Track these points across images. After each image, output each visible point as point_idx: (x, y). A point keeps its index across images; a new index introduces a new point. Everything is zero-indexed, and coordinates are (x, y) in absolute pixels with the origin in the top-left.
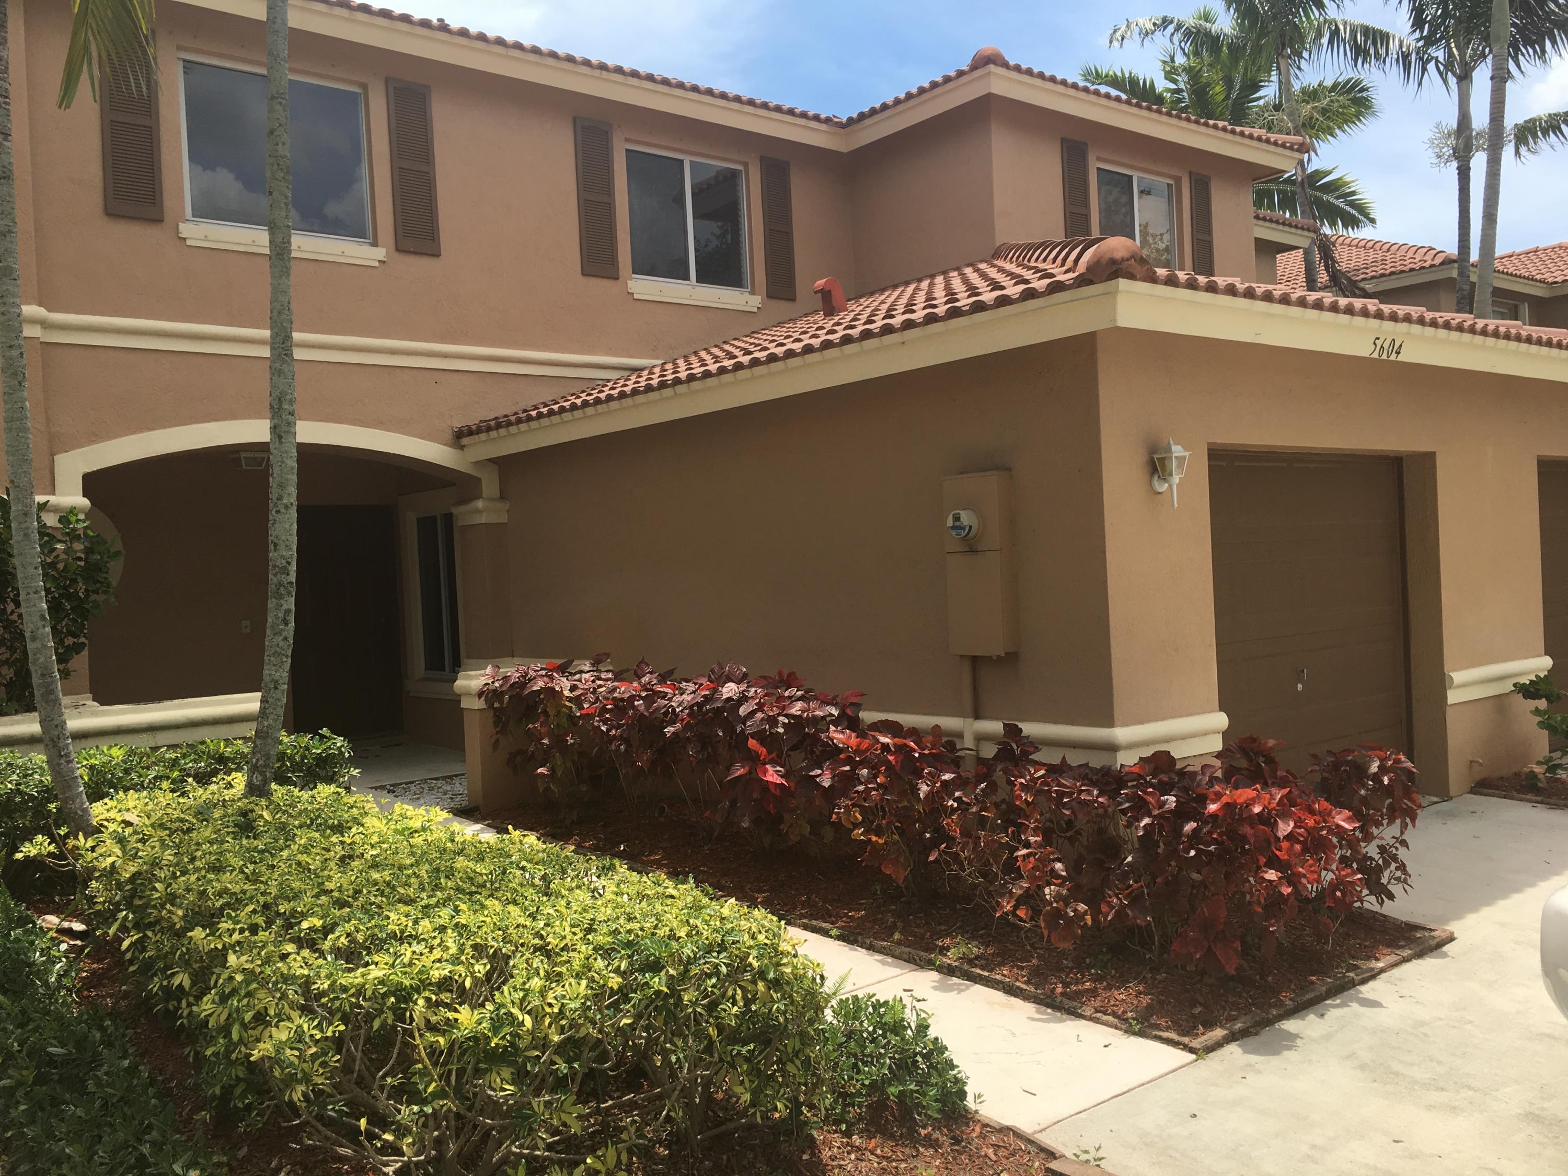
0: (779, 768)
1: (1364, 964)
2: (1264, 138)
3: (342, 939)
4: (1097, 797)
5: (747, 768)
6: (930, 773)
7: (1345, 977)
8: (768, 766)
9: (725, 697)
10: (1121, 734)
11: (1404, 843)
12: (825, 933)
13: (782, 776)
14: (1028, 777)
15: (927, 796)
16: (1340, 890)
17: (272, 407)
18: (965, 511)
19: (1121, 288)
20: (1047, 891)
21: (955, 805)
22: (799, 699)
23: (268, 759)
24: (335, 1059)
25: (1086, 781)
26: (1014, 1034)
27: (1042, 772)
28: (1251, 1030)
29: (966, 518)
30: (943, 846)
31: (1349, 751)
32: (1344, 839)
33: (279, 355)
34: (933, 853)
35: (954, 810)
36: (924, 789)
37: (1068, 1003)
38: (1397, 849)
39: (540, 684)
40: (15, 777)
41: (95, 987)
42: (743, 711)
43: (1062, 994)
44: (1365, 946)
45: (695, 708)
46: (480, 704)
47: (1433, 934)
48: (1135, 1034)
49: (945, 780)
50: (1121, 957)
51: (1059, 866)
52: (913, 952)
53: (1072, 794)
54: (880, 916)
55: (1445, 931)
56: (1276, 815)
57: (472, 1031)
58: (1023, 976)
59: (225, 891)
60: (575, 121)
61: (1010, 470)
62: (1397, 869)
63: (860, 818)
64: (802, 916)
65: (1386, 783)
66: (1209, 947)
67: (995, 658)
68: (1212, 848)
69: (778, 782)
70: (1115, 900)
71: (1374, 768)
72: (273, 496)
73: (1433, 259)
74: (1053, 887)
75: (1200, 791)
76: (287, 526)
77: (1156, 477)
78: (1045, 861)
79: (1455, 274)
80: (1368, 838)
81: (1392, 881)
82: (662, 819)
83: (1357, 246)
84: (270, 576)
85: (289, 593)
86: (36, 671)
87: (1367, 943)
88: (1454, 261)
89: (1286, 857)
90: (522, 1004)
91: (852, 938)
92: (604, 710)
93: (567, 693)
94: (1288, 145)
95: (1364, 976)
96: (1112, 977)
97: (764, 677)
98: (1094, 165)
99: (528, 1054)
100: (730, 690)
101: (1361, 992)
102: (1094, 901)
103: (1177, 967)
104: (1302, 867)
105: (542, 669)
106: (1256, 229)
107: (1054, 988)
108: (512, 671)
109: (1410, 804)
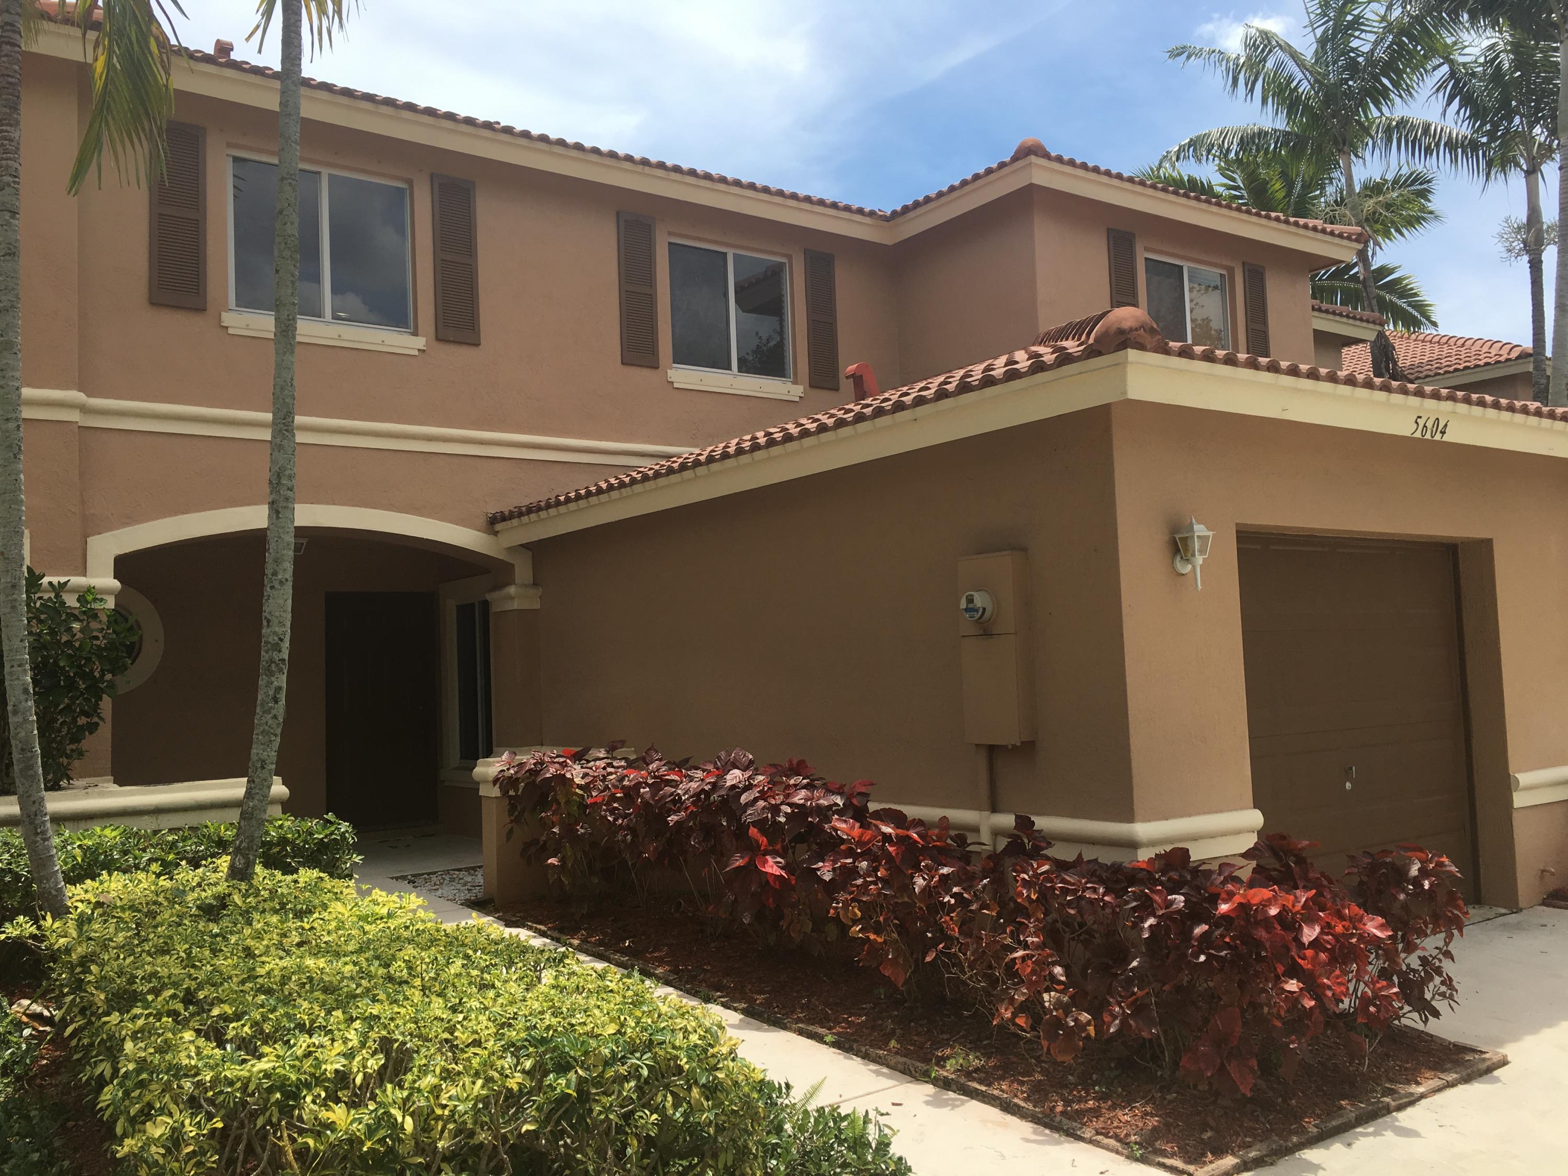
0: (779, 859)
1: (1403, 1089)
2: (1320, 228)
3: (246, 1029)
4: (1104, 895)
5: (747, 859)
6: (926, 866)
7: (1379, 1102)
8: (768, 858)
9: (729, 784)
10: (1142, 830)
11: (1448, 955)
12: (820, 1039)
13: (782, 868)
14: (1031, 873)
15: (923, 890)
16: (1375, 1005)
17: (270, 482)
18: (980, 593)
19: (1130, 358)
20: (1046, 997)
21: (953, 901)
22: (805, 787)
23: (253, 840)
24: (213, 1159)
25: (1094, 879)
26: (1003, 1156)
27: (1045, 868)
28: (1266, 1159)
29: (980, 600)
30: (941, 946)
31: (1385, 852)
32: (1380, 948)
33: (280, 431)
34: (930, 953)
35: (952, 908)
36: (920, 882)
37: (1067, 1124)
38: (1440, 961)
39: (552, 771)
40: (6, 856)
41: (50, 1076)
42: (744, 799)
43: (1062, 1113)
44: (1406, 1069)
45: (703, 796)
46: (495, 792)
47: (1484, 1056)
48: (1137, 1160)
49: (943, 875)
50: (1131, 1074)
51: (1058, 970)
52: (908, 1061)
53: (1076, 891)
54: (880, 1022)
55: (1497, 1054)
56: (1301, 920)
57: (346, 1133)
58: (1023, 1092)
59: (154, 974)
60: (618, 214)
61: (1024, 550)
62: (1443, 983)
63: (859, 914)
64: (799, 1020)
65: (1426, 887)
66: (1223, 1065)
67: (1010, 747)
68: (1223, 953)
69: (778, 873)
70: (1117, 1009)
71: (1414, 871)
72: (269, 571)
73: (1509, 354)
74: (1053, 993)
75: (1213, 890)
76: (281, 602)
77: (1178, 558)
78: (1043, 964)
79: (1531, 368)
80: (1410, 948)
81: (1437, 996)
82: (678, 915)
83: (1431, 342)
84: (263, 653)
85: (281, 671)
86: (16, 745)
87: (1408, 1065)
88: (1530, 355)
89: (1309, 966)
90: (404, 1105)
91: (847, 1046)
92: (613, 798)
93: (578, 780)
94: (1345, 235)
95: (1401, 1101)
96: (1118, 1095)
97: (774, 766)
98: (1141, 256)
99: (409, 1160)
100: (734, 777)
101: (1397, 1120)
102: (1098, 1009)
103: (1189, 1087)
104: (1328, 979)
105: (558, 756)
106: (1314, 320)
107: (1054, 1107)
108: (528, 758)
109: (1456, 912)
